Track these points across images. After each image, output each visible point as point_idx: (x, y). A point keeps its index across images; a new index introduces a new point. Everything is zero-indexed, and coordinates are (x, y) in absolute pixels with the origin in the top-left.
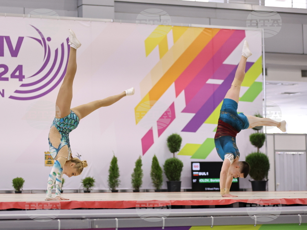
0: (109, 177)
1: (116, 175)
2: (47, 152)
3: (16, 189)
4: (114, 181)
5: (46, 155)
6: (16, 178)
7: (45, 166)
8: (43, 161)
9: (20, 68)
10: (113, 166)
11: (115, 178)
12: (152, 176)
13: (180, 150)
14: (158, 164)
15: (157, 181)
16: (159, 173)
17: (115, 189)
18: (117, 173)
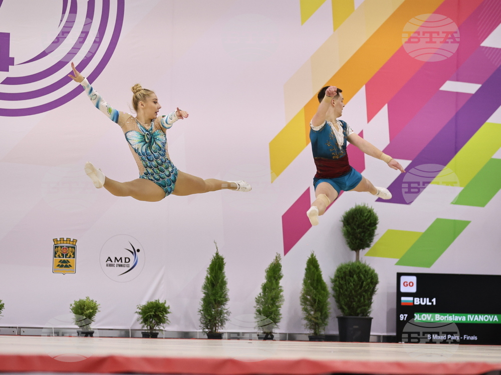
0: (202, 302)
1: (220, 299)
2: (58, 239)
4: (213, 312)
5: (56, 247)
7: (54, 271)
8: (50, 260)
10: (213, 278)
11: (216, 306)
12: (303, 304)
13: (372, 245)
14: (320, 276)
15: (314, 314)
16: (321, 298)
17: (216, 330)
18: (223, 293)
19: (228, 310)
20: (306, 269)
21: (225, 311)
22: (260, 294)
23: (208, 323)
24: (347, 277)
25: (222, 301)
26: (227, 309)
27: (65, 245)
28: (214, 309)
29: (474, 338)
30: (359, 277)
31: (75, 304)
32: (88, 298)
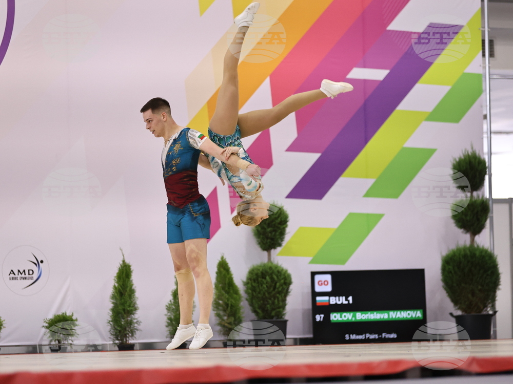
0: (111, 313)
1: (129, 309)
4: (123, 322)
10: (121, 286)
11: (125, 316)
12: (215, 309)
13: (284, 243)
14: (231, 279)
15: (227, 319)
16: (234, 302)
17: (126, 341)
18: (132, 302)
19: (139, 319)
20: (217, 273)
21: (135, 321)
22: (171, 301)
23: (118, 333)
24: (260, 279)
25: (132, 310)
26: (136, 319)
28: (123, 319)
29: (393, 336)
30: (272, 278)
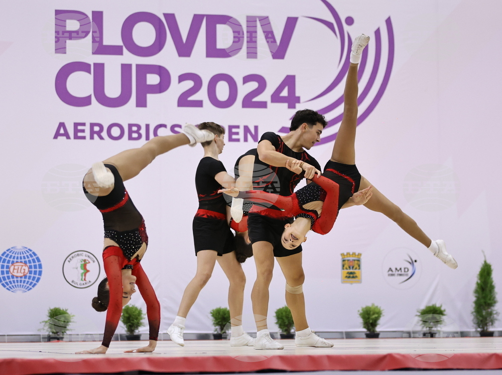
0: (474, 305)
1: (489, 302)
2: (345, 254)
3: (282, 331)
4: (484, 313)
5: (344, 261)
6: (283, 308)
7: (343, 282)
8: (338, 272)
9: (290, 81)
10: (483, 283)
11: (486, 308)
17: (487, 329)
18: (492, 296)
19: (498, 311)
23: (480, 323)
25: (492, 303)
27: (351, 258)
28: (485, 310)
31: (363, 310)
32: (373, 304)
